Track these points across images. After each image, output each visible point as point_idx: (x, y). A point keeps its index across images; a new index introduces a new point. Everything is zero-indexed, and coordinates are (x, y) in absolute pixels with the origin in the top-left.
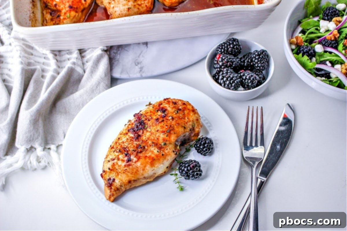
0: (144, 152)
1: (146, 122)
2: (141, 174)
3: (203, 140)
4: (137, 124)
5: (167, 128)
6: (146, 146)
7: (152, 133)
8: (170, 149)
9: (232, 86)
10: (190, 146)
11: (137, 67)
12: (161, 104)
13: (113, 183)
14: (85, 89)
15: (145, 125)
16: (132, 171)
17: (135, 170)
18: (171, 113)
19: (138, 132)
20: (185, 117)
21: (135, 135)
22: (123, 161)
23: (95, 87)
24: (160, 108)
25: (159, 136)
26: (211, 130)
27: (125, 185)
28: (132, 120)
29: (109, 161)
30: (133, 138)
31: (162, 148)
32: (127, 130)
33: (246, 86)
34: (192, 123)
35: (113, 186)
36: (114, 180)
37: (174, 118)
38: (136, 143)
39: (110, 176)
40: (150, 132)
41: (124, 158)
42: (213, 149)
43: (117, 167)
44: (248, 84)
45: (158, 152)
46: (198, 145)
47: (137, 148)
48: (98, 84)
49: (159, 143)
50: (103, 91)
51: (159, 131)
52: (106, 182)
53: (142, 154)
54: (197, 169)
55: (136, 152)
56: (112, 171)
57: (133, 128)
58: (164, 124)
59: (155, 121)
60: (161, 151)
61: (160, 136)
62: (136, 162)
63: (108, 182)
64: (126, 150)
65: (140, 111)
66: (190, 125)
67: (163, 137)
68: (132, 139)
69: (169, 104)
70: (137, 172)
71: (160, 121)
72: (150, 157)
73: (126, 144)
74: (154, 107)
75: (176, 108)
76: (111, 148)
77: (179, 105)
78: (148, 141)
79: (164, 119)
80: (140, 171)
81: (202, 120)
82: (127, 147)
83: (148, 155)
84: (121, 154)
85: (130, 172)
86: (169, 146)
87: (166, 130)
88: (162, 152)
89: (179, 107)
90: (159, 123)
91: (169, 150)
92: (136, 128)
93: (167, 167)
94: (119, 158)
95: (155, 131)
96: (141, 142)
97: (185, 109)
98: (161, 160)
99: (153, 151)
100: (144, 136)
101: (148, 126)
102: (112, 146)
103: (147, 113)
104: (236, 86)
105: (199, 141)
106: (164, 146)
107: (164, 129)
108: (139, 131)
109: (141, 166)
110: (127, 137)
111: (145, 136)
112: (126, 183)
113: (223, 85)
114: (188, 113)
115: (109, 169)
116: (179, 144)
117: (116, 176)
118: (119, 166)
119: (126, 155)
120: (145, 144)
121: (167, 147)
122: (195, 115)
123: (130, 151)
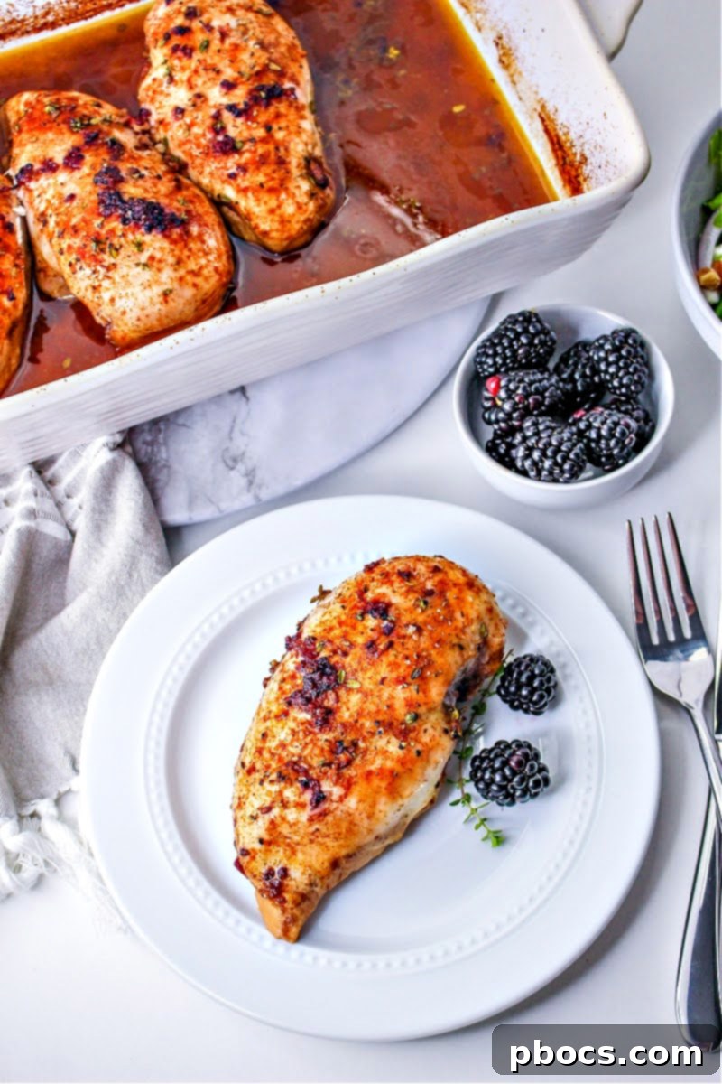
0: (358, 761)
1: (337, 662)
2: (365, 832)
3: (523, 668)
4: (309, 676)
5: (409, 667)
6: (358, 739)
7: (366, 694)
8: (433, 727)
9: (562, 472)
10: (483, 695)
11: (233, 473)
12: (366, 589)
13: (286, 882)
14: (91, 590)
15: (337, 671)
16: (337, 830)
17: (344, 825)
18: (408, 612)
19: (323, 701)
20: (453, 611)
21: (314, 715)
22: (300, 806)
23: (125, 577)
24: (367, 603)
25: (391, 697)
26: (532, 624)
27: (322, 878)
28: (284, 657)
29: (254, 818)
30: (310, 723)
31: (411, 731)
32: (281, 701)
33: (603, 459)
34: (479, 627)
35: (287, 892)
36: (285, 873)
37: (421, 625)
38: (326, 737)
39: (270, 864)
40: (359, 691)
41: (300, 794)
42: (559, 686)
43: (285, 830)
44: (609, 452)
45: (401, 747)
46: (512, 689)
47: (333, 752)
48: (132, 564)
49: (397, 720)
50: (155, 582)
51: (386, 682)
52: (261, 883)
53: (356, 770)
54: (532, 767)
55: (333, 766)
56: (271, 847)
57: (300, 691)
58: (396, 656)
59: (366, 651)
60: (409, 744)
61: (395, 695)
62: (341, 799)
63: (268, 883)
64: (300, 767)
65: (300, 625)
66: (473, 633)
67: (406, 695)
68: (308, 728)
69: (391, 583)
70: (352, 828)
71: (381, 647)
72: (381, 771)
73: (295, 749)
74: (345, 604)
75: (415, 592)
76: (245, 771)
77: (422, 579)
78: (361, 721)
79: (393, 638)
80: (360, 824)
81: (503, 608)
82: (300, 757)
83: (373, 767)
84: (288, 785)
85: (332, 836)
86: (427, 718)
87: (410, 671)
88: (412, 744)
89: (424, 584)
90: (380, 656)
91: (430, 731)
92: (313, 689)
93: (437, 786)
94: (286, 800)
95: (376, 684)
96: (340, 729)
97: (443, 586)
98: (418, 770)
99: (386, 748)
100: (344, 709)
101: (346, 673)
102: (248, 765)
103: (331, 629)
104: (576, 469)
105: (511, 676)
106: (415, 724)
107: (402, 671)
108: (323, 696)
109: (361, 806)
110: (292, 724)
111: (348, 709)
112: (324, 873)
113: (533, 474)
114: (458, 598)
115: (261, 841)
116: (454, 700)
117: (289, 858)
118: (291, 826)
119: (306, 786)
120: (353, 732)
121: (423, 725)
122: (479, 597)
123: (314, 768)
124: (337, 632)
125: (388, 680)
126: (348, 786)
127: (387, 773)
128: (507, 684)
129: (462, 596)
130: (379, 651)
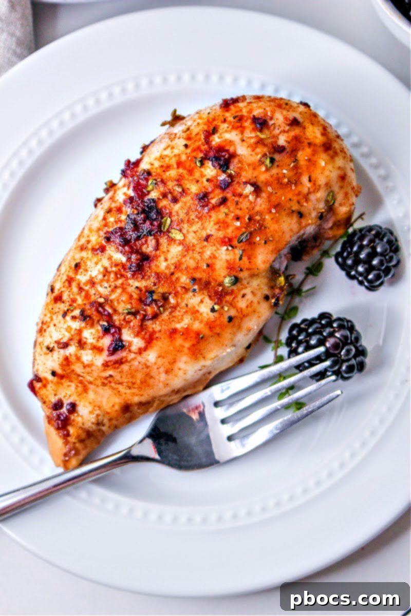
0: (165, 315)
1: (165, 207)
2: (161, 385)
3: (365, 243)
4: (133, 216)
5: (238, 228)
6: (170, 294)
7: (188, 248)
8: (253, 292)
10: (322, 256)
12: (215, 130)
13: (72, 417)
15: (162, 218)
16: (130, 380)
17: (140, 376)
18: (251, 168)
19: (142, 245)
20: (301, 174)
21: (129, 259)
22: (98, 350)
24: (211, 148)
25: (214, 257)
27: (110, 420)
29: (50, 349)
30: (123, 266)
31: (227, 294)
32: (102, 233)
34: (325, 195)
35: (73, 426)
36: (73, 407)
37: (261, 185)
38: (137, 284)
39: (61, 395)
40: (181, 243)
41: (99, 338)
43: (78, 368)
45: (213, 310)
46: (350, 262)
47: (141, 301)
49: (216, 281)
51: (211, 240)
52: (49, 411)
53: (161, 325)
54: (348, 351)
55: (138, 317)
56: (63, 381)
57: (121, 229)
58: (227, 215)
59: (197, 202)
60: (222, 308)
61: (217, 255)
62: (140, 351)
63: (55, 413)
64: (105, 310)
66: (318, 200)
67: (228, 258)
68: (120, 271)
69: (242, 129)
70: (147, 380)
71: (213, 201)
72: (187, 332)
73: (103, 290)
74: (189, 143)
75: (264, 145)
76: (52, 297)
77: (277, 131)
78: (176, 275)
79: (229, 194)
80: (157, 377)
82: (107, 299)
83: (178, 326)
84: (88, 326)
85: (125, 384)
86: (248, 283)
87: (238, 233)
88: (226, 308)
89: (276, 137)
90: (210, 210)
91: (249, 297)
92: (133, 230)
93: (248, 347)
94: (84, 340)
95: (200, 239)
96: (153, 279)
98: (227, 335)
99: (197, 308)
100: (162, 258)
101: (172, 221)
102: (56, 292)
103: (168, 168)
105: (352, 248)
106: (234, 288)
107: (230, 232)
108: (143, 240)
109: (160, 361)
110: (106, 263)
111: (166, 260)
112: (113, 415)
114: (309, 160)
115: (54, 373)
116: (286, 261)
117: (79, 395)
118: (85, 367)
119: (106, 331)
120: (166, 285)
121: (242, 289)
122: (334, 161)
123: (119, 314)
124: (173, 173)
125: (214, 237)
126: (150, 340)
127: (192, 335)
128: (345, 254)
129: (314, 158)
130: (210, 206)
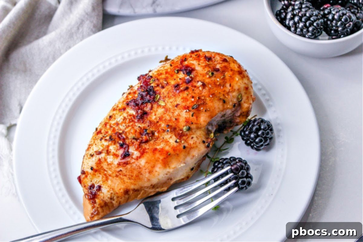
0: (152, 142)
1: (158, 90)
2: (146, 180)
3: (256, 124)
4: (142, 93)
5: (192, 102)
6: (155, 131)
7: (167, 110)
8: (197, 137)
9: (308, 31)
10: (234, 134)
12: (186, 60)
13: (98, 193)
14: (58, 31)
15: (156, 95)
16: (131, 174)
17: (135, 173)
18: (202, 76)
19: (144, 107)
20: (226, 82)
21: (137, 112)
22: (116, 156)
23: (75, 29)
24: (183, 66)
25: (179, 115)
26: (270, 106)
27: (118, 197)
28: (135, 86)
29: (92, 156)
30: (134, 116)
31: (184, 135)
32: (125, 103)
33: (333, 32)
34: (237, 95)
35: (98, 198)
36: (100, 188)
37: (206, 84)
38: (139, 125)
39: (94, 182)
40: (164, 107)
41: (117, 150)
42: (273, 139)
43: (105, 165)
44: (336, 28)
45: (176, 142)
46: (247, 133)
47: (141, 134)
48: (81, 23)
49: (179, 128)
50: (89, 35)
51: (179, 106)
52: (87, 190)
53: (149, 146)
54: (243, 173)
55: (138, 141)
56: (96, 173)
57: (134, 99)
58: (188, 95)
59: (173, 88)
60: (181, 141)
61: (181, 114)
62: (137, 158)
63: (90, 191)
64: (122, 136)
65: (150, 71)
66: (233, 96)
67: (186, 116)
68: (132, 119)
69: (199, 60)
70: (138, 177)
71: (182, 88)
72: (162, 151)
73: (122, 127)
74: (172, 65)
75: (210, 67)
76: (96, 133)
77: (216, 63)
78: (160, 123)
79: (190, 86)
80: (144, 175)
81: (255, 89)
82: (123, 132)
83: (158, 147)
84: (113, 144)
85: (127, 176)
86: (195, 132)
87: (192, 104)
88: (183, 142)
89: (216, 65)
90: (179, 92)
91: (195, 139)
92: (141, 99)
93: (192, 169)
94: (110, 150)
95: (173, 106)
96: (148, 124)
97: (225, 69)
98: (182, 156)
99: (168, 140)
100: (153, 114)
101: (160, 97)
102: (98, 130)
103: (161, 74)
104: (315, 31)
105: (249, 126)
106: (188, 133)
107: (188, 103)
108: (145, 105)
109: (147, 166)
110: (125, 115)
111: (155, 115)
112: (120, 195)
113: (293, 29)
114: (231, 77)
115: (92, 169)
116: (215, 129)
117: (104, 182)
118: (108, 164)
119: (121, 146)
120: (154, 127)
121: (192, 134)
122: (243, 80)
123: (129, 139)
124: (163, 76)
125: (180, 105)
126: (143, 153)
127: (165, 152)
128: (245, 129)
129: (233, 76)
130: (180, 90)
